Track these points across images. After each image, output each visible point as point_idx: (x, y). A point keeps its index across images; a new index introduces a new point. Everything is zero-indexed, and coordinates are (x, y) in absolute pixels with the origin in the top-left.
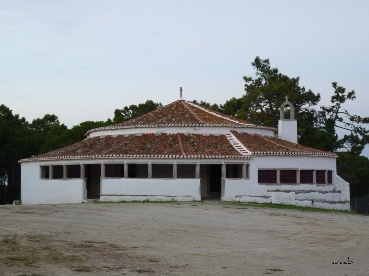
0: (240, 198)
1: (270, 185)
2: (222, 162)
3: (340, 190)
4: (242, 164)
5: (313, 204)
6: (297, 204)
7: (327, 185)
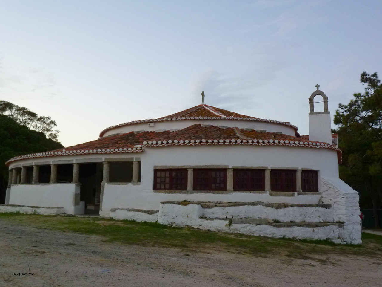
0: (114, 212)
1: (172, 193)
2: (101, 158)
3: (331, 202)
4: (131, 160)
5: (231, 227)
6: (200, 225)
7: (298, 194)
